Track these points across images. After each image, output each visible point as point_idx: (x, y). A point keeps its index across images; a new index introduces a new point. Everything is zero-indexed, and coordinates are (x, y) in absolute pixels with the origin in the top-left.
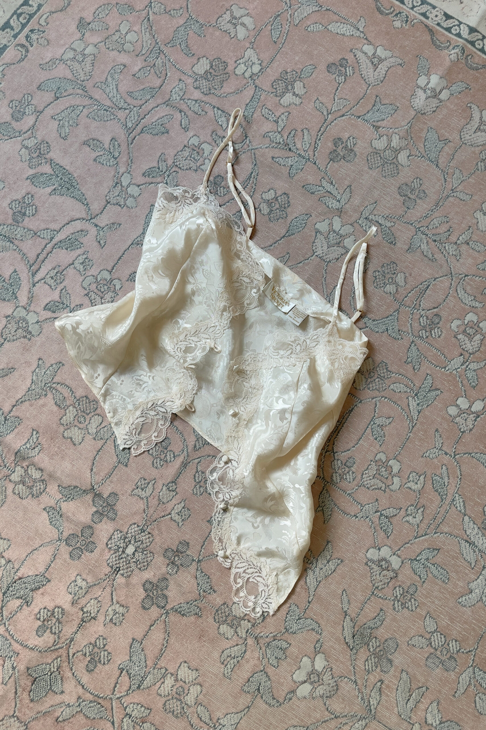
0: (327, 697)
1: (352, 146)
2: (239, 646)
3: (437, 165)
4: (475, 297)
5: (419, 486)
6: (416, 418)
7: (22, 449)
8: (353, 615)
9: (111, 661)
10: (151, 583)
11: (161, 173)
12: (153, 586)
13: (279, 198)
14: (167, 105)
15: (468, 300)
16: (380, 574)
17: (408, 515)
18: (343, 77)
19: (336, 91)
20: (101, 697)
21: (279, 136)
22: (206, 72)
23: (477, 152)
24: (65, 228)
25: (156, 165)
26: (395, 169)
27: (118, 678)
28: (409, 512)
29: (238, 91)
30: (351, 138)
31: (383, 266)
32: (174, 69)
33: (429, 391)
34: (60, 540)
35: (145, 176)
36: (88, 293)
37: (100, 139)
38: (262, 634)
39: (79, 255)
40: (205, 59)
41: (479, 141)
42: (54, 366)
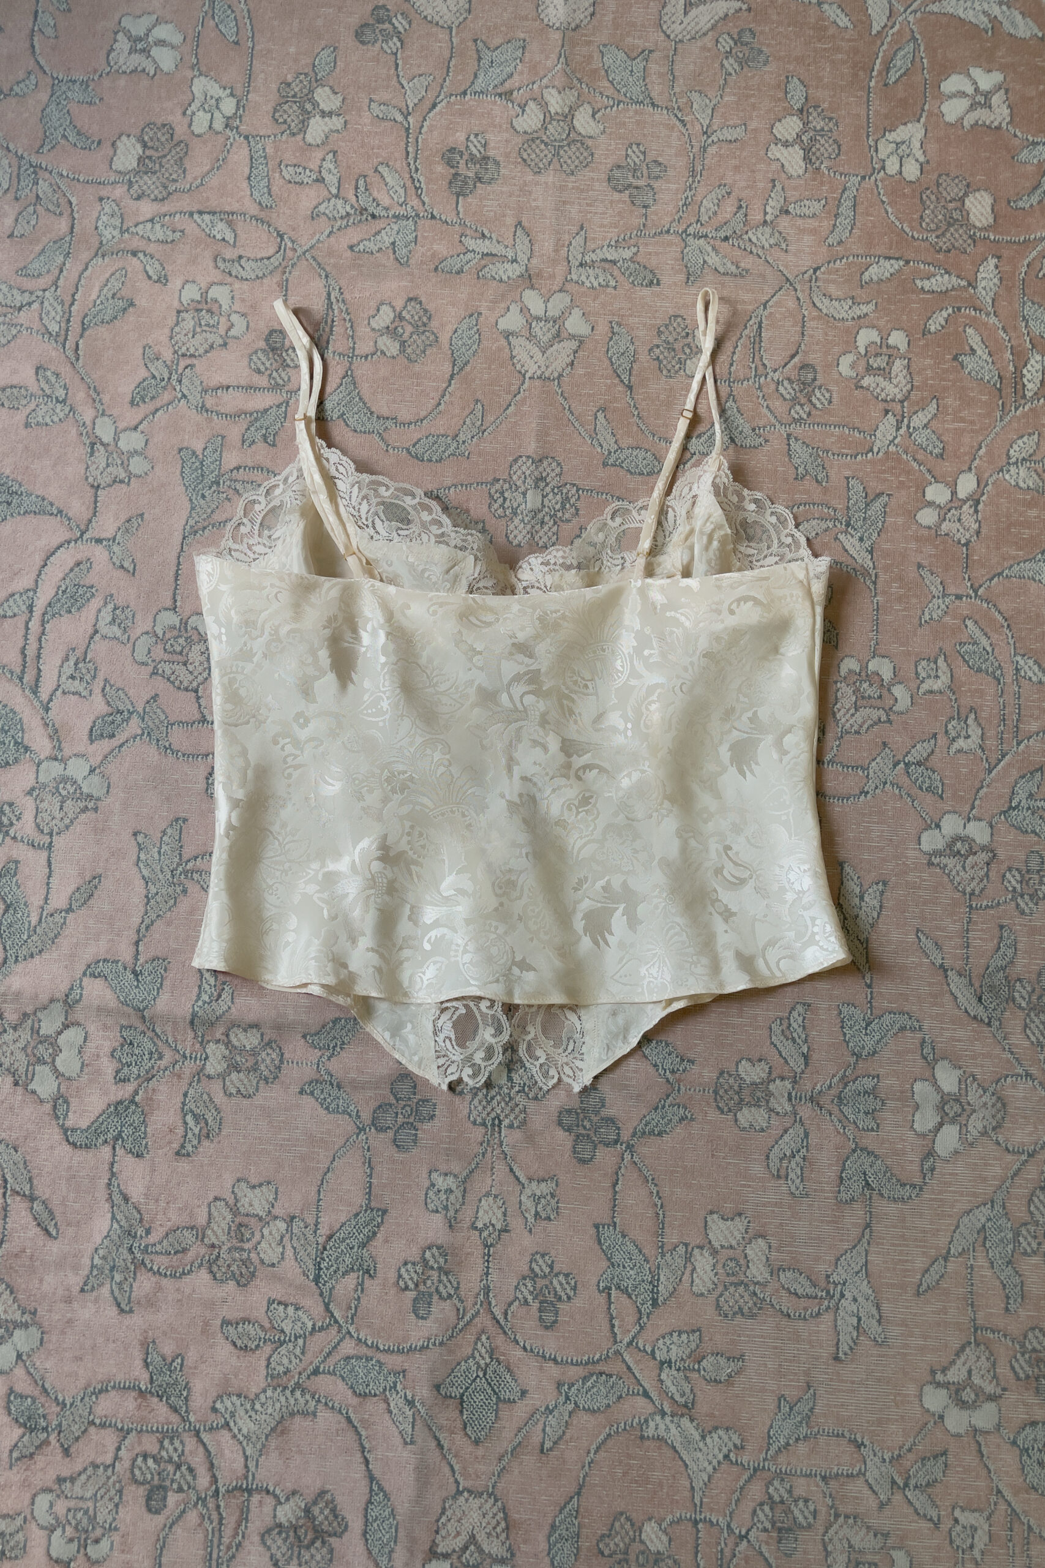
0: (994, 1129)
1: (482, 150)
2: (791, 1131)
3: (653, 105)
4: (853, 298)
5: (944, 679)
6: (871, 565)
7: (196, 1009)
8: (959, 964)
9: (579, 1286)
10: (569, 1111)
11: (163, 384)
12: (577, 1114)
13: (404, 314)
14: (103, 256)
15: (842, 310)
16: (964, 868)
17: (954, 740)
18: (395, 39)
19: (397, 69)
20: (598, 1361)
21: (340, 202)
22: (140, 159)
23: (709, 45)
24: (43, 576)
25: (147, 374)
26: (582, 150)
27: (609, 1308)
28: (953, 734)
29: (219, 163)
30: (472, 137)
31: (660, 333)
32: (79, 186)
33: (867, 505)
34: (362, 1130)
35: (138, 404)
36: (155, 667)
37: (15, 382)
38: (818, 1087)
39: (99, 611)
40: (124, 138)
41: (702, 24)
42: (169, 831)
